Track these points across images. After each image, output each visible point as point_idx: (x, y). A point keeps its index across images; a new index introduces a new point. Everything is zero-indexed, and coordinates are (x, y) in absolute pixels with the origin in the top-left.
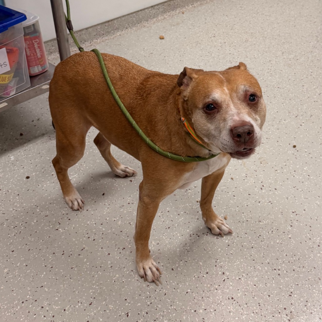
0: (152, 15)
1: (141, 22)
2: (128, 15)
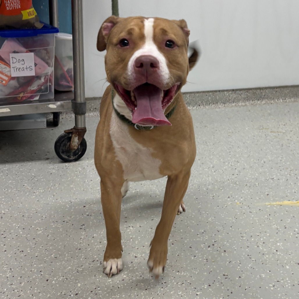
0: (231, 99)
1: (217, 103)
2: (204, 92)
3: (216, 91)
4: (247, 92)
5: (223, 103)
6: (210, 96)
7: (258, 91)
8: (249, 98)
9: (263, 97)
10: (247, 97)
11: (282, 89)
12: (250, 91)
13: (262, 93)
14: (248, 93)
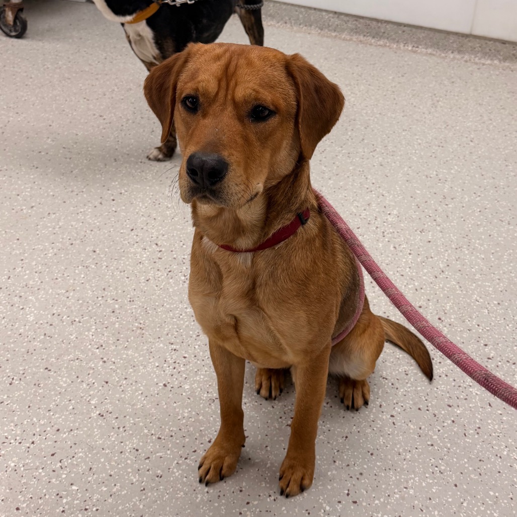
3: (310, 8)
4: (356, 20)
5: (319, 28)
6: (301, 13)
7: (374, 23)
8: (358, 30)
9: (381, 34)
10: (356, 29)
11: (414, 30)
12: (361, 20)
13: (379, 27)
14: (357, 23)
